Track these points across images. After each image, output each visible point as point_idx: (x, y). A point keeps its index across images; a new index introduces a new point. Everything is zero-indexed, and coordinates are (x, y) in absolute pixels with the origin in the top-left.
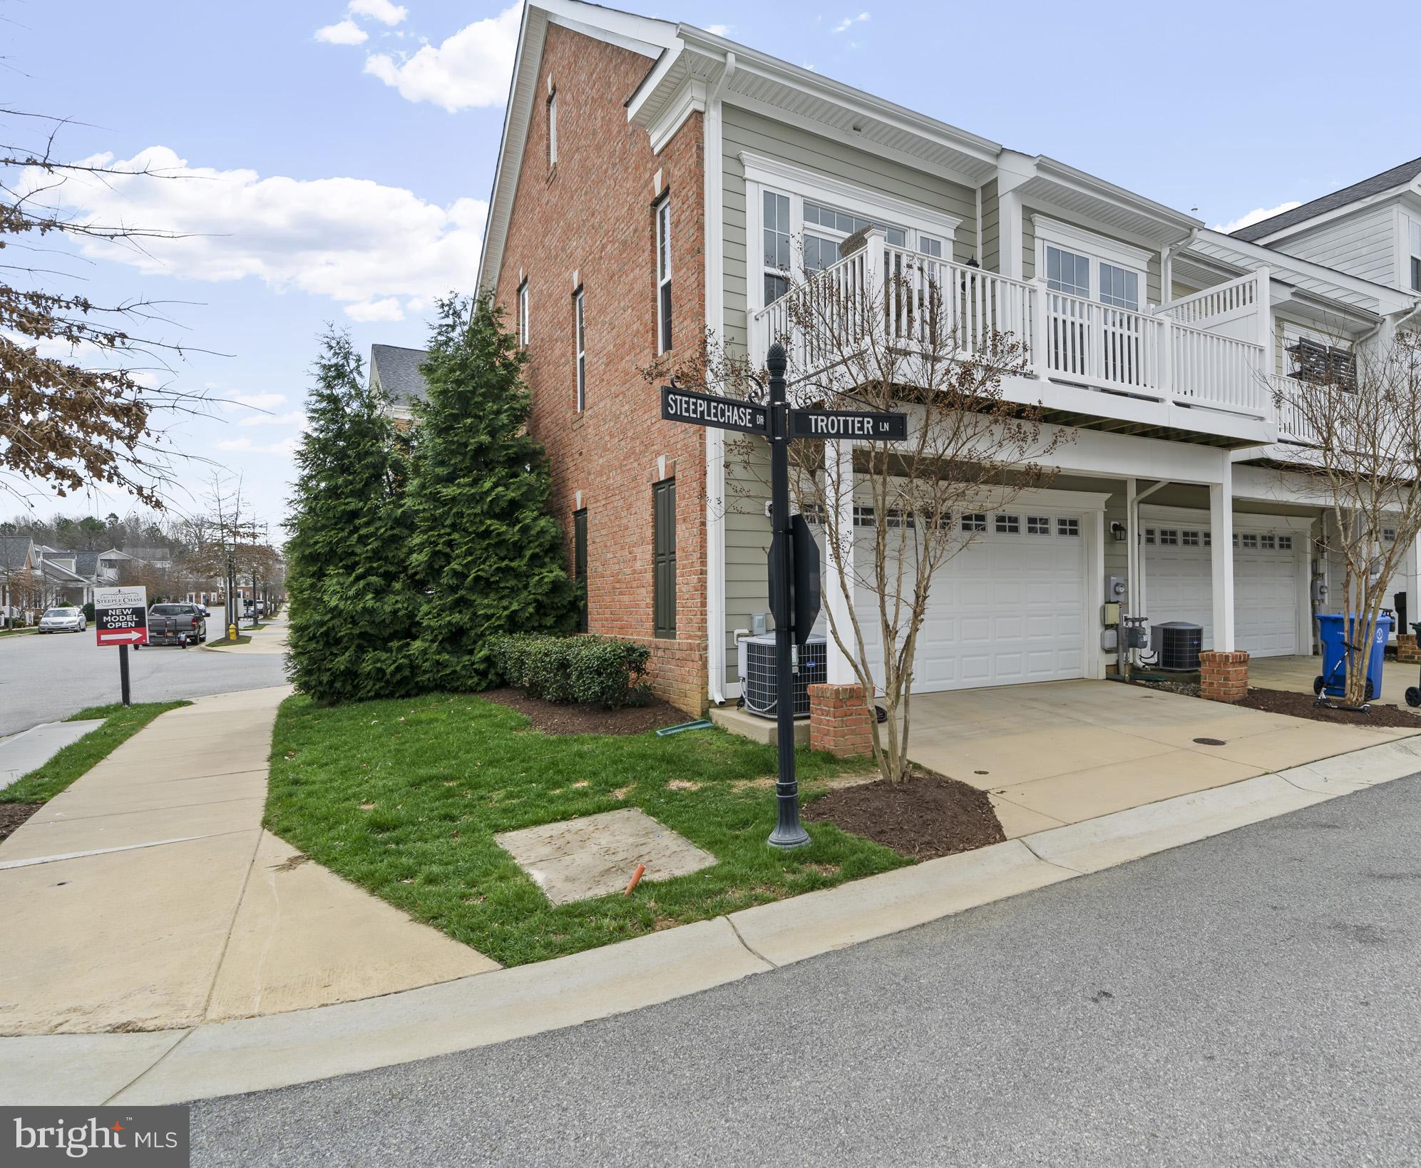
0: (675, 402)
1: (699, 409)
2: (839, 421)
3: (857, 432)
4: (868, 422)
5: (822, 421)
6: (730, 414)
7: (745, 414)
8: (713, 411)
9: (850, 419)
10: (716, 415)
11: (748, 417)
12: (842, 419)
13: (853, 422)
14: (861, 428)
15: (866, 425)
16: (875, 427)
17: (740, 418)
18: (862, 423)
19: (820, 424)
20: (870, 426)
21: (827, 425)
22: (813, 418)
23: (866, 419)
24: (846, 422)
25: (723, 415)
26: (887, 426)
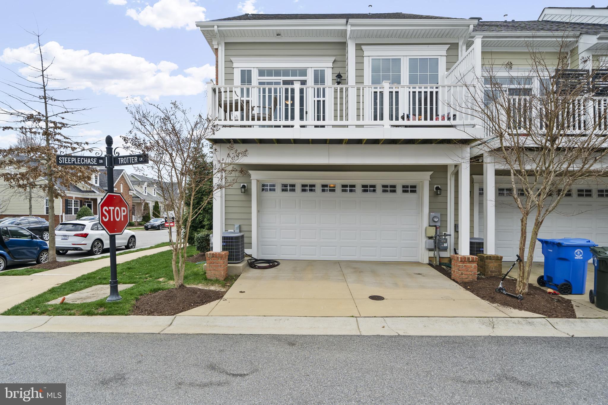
0: (62, 159)
1: (72, 161)
2: (127, 159)
3: (132, 162)
4: (136, 158)
5: (122, 159)
6: (87, 161)
7: (94, 160)
8: (78, 161)
9: (130, 158)
10: (80, 162)
11: (95, 161)
12: (128, 158)
13: (131, 158)
14: (134, 161)
15: (135, 159)
16: (138, 160)
17: (91, 161)
18: (134, 159)
19: (121, 160)
20: (136, 159)
21: (123, 161)
22: (119, 159)
23: (135, 157)
24: (129, 159)
25: (83, 161)
26: (142, 159)
